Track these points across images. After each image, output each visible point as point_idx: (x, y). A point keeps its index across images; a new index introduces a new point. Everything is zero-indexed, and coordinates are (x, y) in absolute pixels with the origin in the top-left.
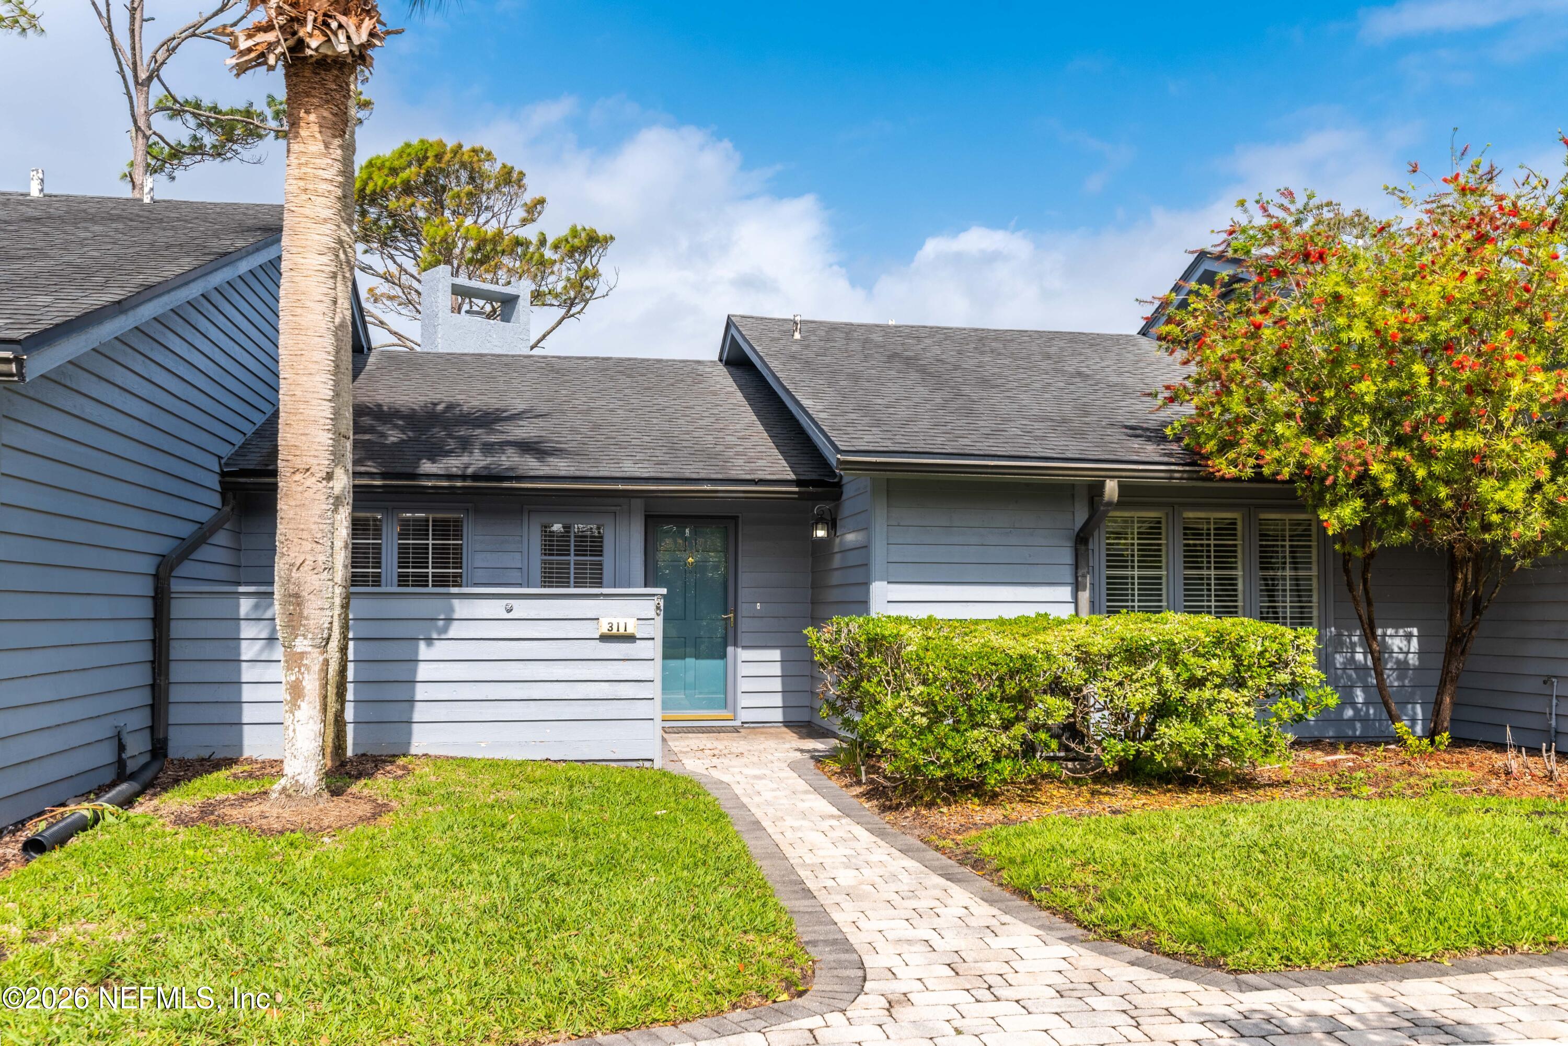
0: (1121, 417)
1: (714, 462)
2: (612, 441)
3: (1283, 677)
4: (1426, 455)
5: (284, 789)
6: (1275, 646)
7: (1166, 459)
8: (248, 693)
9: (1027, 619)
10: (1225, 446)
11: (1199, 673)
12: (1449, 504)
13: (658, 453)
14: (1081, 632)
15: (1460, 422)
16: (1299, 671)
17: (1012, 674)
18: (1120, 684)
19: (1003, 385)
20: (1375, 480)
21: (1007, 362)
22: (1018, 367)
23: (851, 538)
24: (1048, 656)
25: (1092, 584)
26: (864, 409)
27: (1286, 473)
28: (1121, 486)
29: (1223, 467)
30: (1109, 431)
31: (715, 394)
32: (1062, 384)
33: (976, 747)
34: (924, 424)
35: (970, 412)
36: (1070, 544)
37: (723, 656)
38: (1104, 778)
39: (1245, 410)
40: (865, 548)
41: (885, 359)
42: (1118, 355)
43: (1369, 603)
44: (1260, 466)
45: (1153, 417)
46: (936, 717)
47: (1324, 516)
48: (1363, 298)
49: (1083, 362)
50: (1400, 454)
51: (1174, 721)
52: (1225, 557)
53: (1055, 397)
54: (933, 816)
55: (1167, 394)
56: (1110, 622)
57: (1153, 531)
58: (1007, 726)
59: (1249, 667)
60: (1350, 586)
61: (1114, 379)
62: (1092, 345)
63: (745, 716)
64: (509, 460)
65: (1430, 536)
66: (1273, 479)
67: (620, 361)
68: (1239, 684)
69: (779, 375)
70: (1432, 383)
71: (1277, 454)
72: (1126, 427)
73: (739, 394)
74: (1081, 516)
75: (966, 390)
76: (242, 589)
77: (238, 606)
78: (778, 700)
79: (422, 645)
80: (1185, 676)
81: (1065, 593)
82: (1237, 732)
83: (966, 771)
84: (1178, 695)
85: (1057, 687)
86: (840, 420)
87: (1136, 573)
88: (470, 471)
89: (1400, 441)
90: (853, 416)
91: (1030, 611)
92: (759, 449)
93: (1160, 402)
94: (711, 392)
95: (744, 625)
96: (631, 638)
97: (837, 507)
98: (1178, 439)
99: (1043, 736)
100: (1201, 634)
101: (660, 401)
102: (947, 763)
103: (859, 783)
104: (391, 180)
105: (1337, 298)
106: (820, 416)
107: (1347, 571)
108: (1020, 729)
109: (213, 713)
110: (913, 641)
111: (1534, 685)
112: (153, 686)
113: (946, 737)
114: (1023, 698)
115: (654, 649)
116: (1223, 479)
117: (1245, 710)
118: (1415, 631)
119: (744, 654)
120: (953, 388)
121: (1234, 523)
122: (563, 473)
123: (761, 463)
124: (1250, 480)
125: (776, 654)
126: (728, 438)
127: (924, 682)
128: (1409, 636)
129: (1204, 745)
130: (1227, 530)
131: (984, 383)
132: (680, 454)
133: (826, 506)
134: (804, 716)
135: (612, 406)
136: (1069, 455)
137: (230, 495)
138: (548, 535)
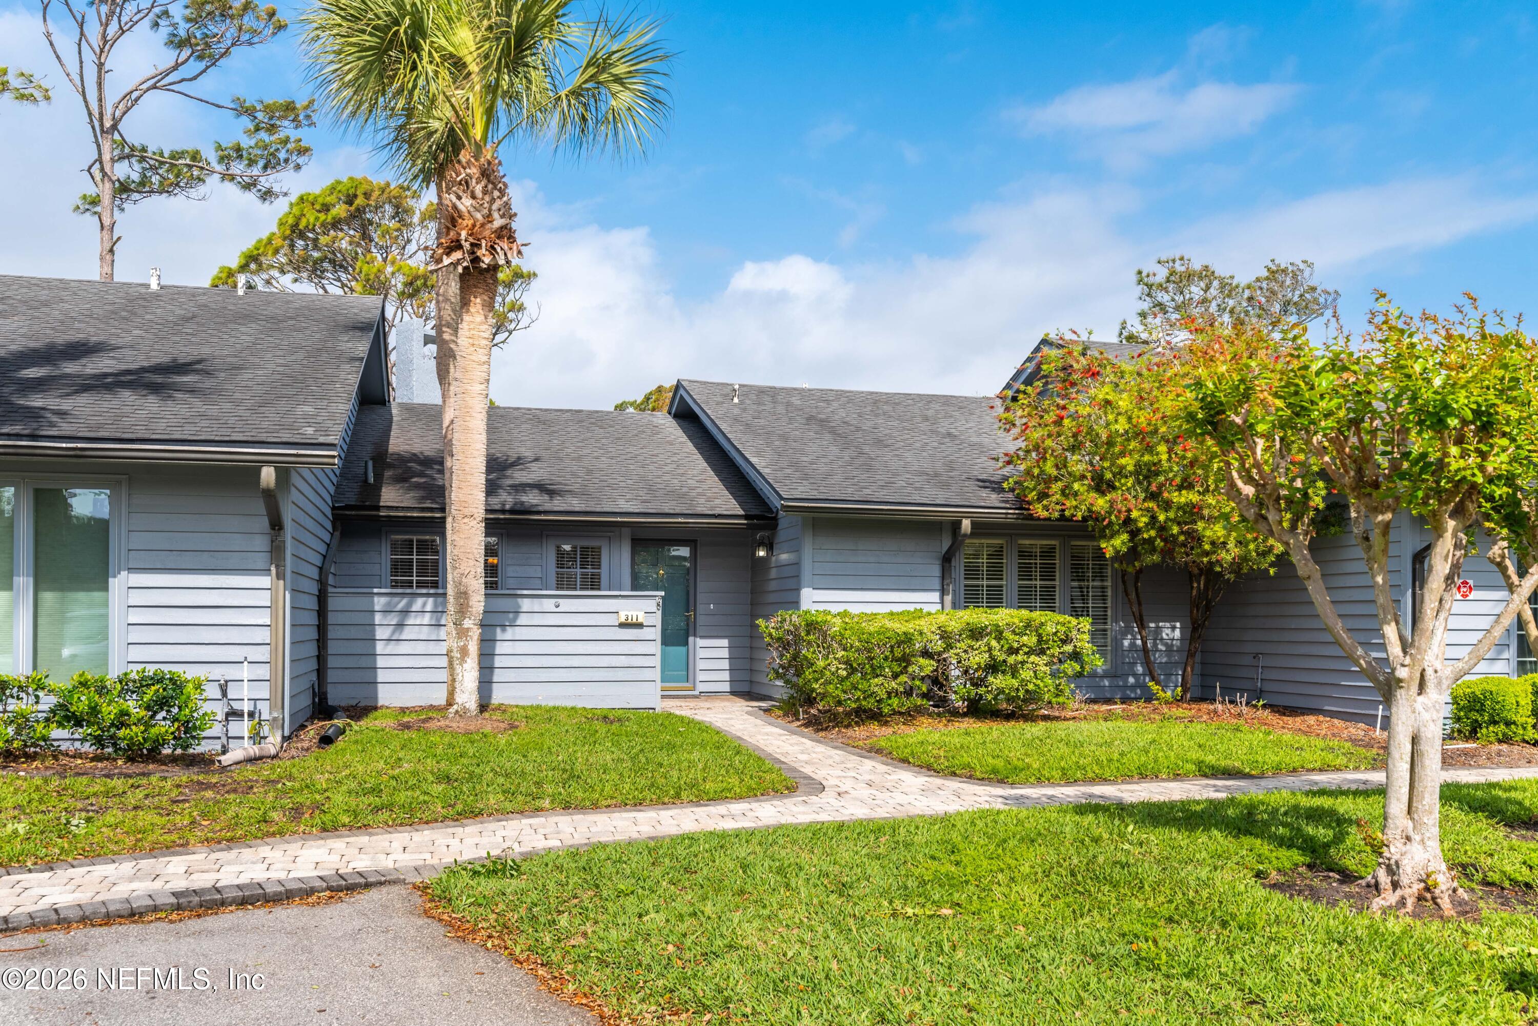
0: (977, 473)
1: (683, 500)
2: (605, 484)
3: (1069, 648)
4: (1167, 505)
5: (457, 712)
6: (1064, 629)
7: (1003, 505)
8: (381, 662)
9: (908, 612)
10: (1043, 496)
11: (1015, 645)
12: (1182, 538)
13: (641, 493)
14: (942, 618)
15: (1186, 485)
16: (1079, 644)
17: (900, 643)
18: (965, 651)
19: (892, 445)
20: (1135, 521)
21: (895, 423)
22: (904, 428)
23: (784, 557)
24: (921, 633)
25: (954, 591)
26: (794, 465)
27: (1079, 516)
28: (973, 523)
29: (1039, 510)
30: (967, 483)
31: (671, 443)
32: (935, 444)
33: (876, 689)
34: (838, 478)
35: (869, 468)
36: (939, 562)
37: (686, 644)
38: (955, 714)
39: (1054, 472)
40: (797, 564)
41: (804, 421)
42: (980, 417)
43: (1140, 604)
44: (1063, 510)
45: (1000, 472)
46: (852, 671)
47: (1103, 545)
48: (1124, 402)
49: (952, 423)
50: (1151, 505)
51: (1000, 676)
52: (1048, 573)
53: (930, 455)
54: (850, 732)
55: (1007, 459)
56: (961, 613)
57: (998, 553)
58: (895, 676)
59: (1047, 642)
60: (1126, 593)
61: (974, 439)
62: (960, 408)
63: (701, 687)
64: (532, 498)
65: (1173, 559)
66: (1070, 520)
67: (591, 413)
68: (1042, 652)
69: (729, 436)
70: (1169, 460)
71: (1074, 503)
72: (979, 480)
73: (690, 444)
74: (946, 544)
75: (867, 449)
76: (376, 590)
77: (373, 603)
78: (726, 676)
79: (498, 630)
80: (1006, 647)
81: (935, 596)
82: (1039, 682)
83: (870, 704)
84: (1001, 658)
85: (926, 654)
86: (779, 474)
87: (985, 583)
88: (508, 507)
89: (1153, 496)
90: (788, 471)
91: (911, 608)
92: (714, 490)
93: (1000, 464)
94: (668, 442)
95: (701, 620)
96: (640, 626)
97: (773, 535)
98: (1012, 490)
99: (918, 683)
100: (1016, 621)
101: (631, 449)
102: (858, 699)
103: (798, 720)
104: (322, 217)
105: (1108, 402)
106: (766, 471)
107: (1124, 582)
108: (903, 678)
109: (357, 676)
110: (837, 626)
111: (1248, 660)
112: (318, 657)
113: (858, 683)
114: (906, 660)
115: (656, 633)
116: (1039, 519)
117: (1044, 668)
118: (1178, 625)
119: (701, 642)
120: (856, 447)
121: (1053, 548)
122: (577, 509)
123: (717, 502)
124: (1057, 520)
125: (725, 642)
126: (690, 482)
127: (845, 649)
128: (1173, 628)
129: (1018, 690)
130: (1048, 553)
131: (879, 443)
132: (657, 494)
133: (766, 533)
134: (745, 688)
135: (596, 454)
136: (938, 502)
137: (338, 524)
138: (560, 554)
